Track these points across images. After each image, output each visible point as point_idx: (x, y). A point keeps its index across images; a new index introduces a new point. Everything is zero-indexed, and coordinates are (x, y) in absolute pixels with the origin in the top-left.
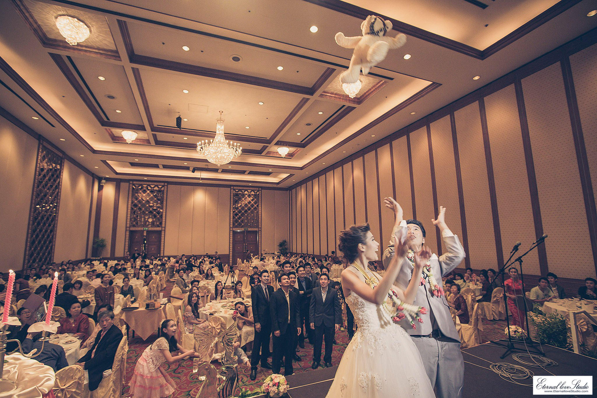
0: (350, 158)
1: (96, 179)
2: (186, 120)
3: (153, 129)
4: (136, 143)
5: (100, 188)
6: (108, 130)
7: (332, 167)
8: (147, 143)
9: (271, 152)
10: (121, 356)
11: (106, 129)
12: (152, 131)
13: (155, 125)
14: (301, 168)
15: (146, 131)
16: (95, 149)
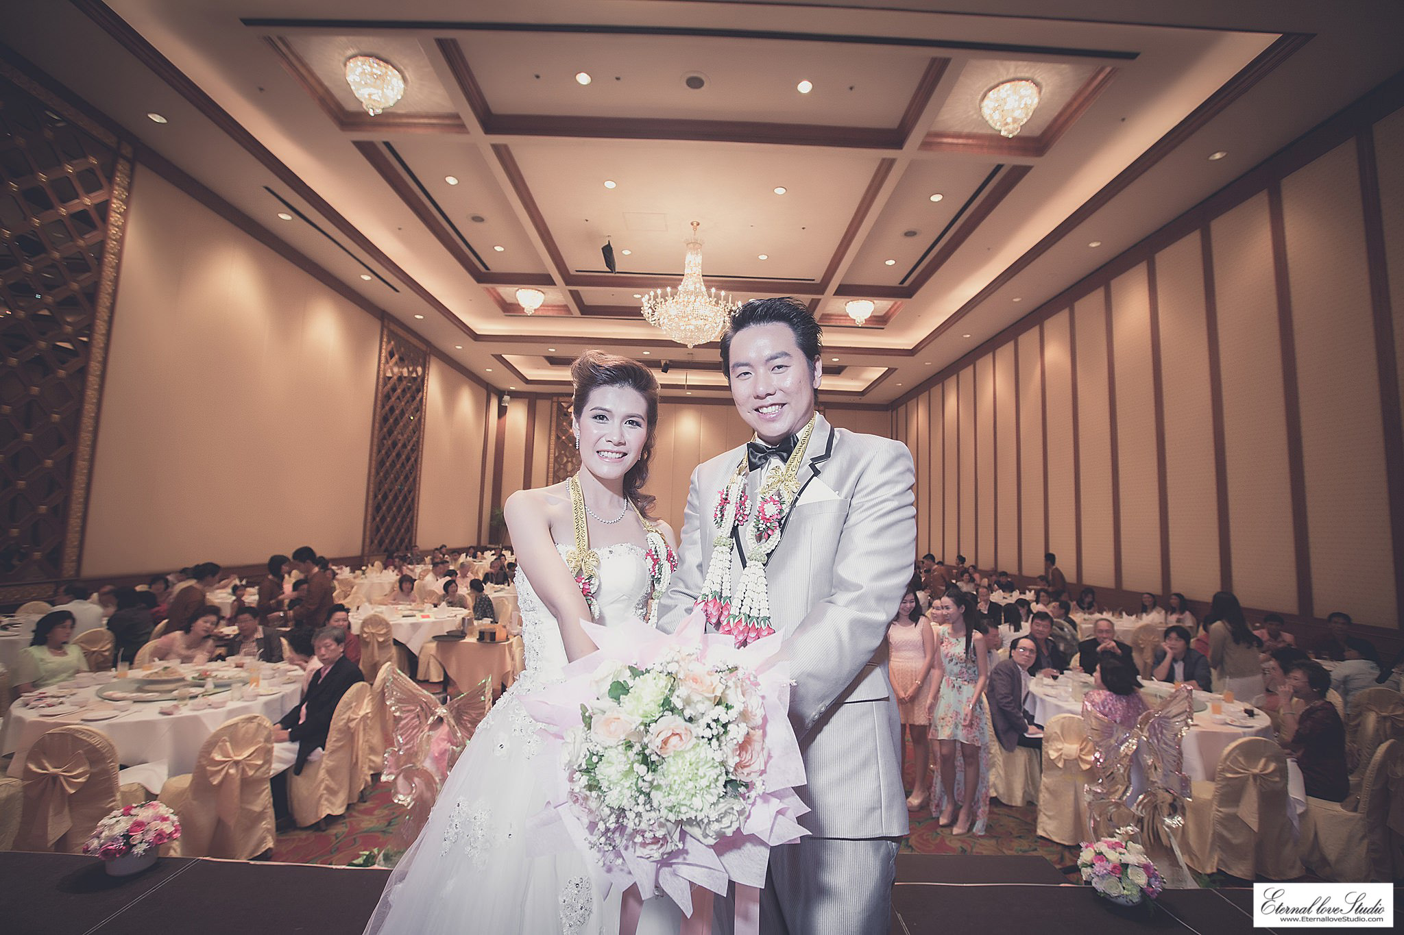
0: (1035, 318)
1: (492, 394)
2: (626, 252)
3: (569, 279)
4: (545, 314)
5: (502, 411)
6: (492, 291)
7: (989, 346)
8: (563, 312)
9: (828, 315)
10: (345, 721)
11: (487, 289)
12: (567, 284)
13: (572, 272)
14: (912, 352)
15: (555, 284)
16: (478, 333)
